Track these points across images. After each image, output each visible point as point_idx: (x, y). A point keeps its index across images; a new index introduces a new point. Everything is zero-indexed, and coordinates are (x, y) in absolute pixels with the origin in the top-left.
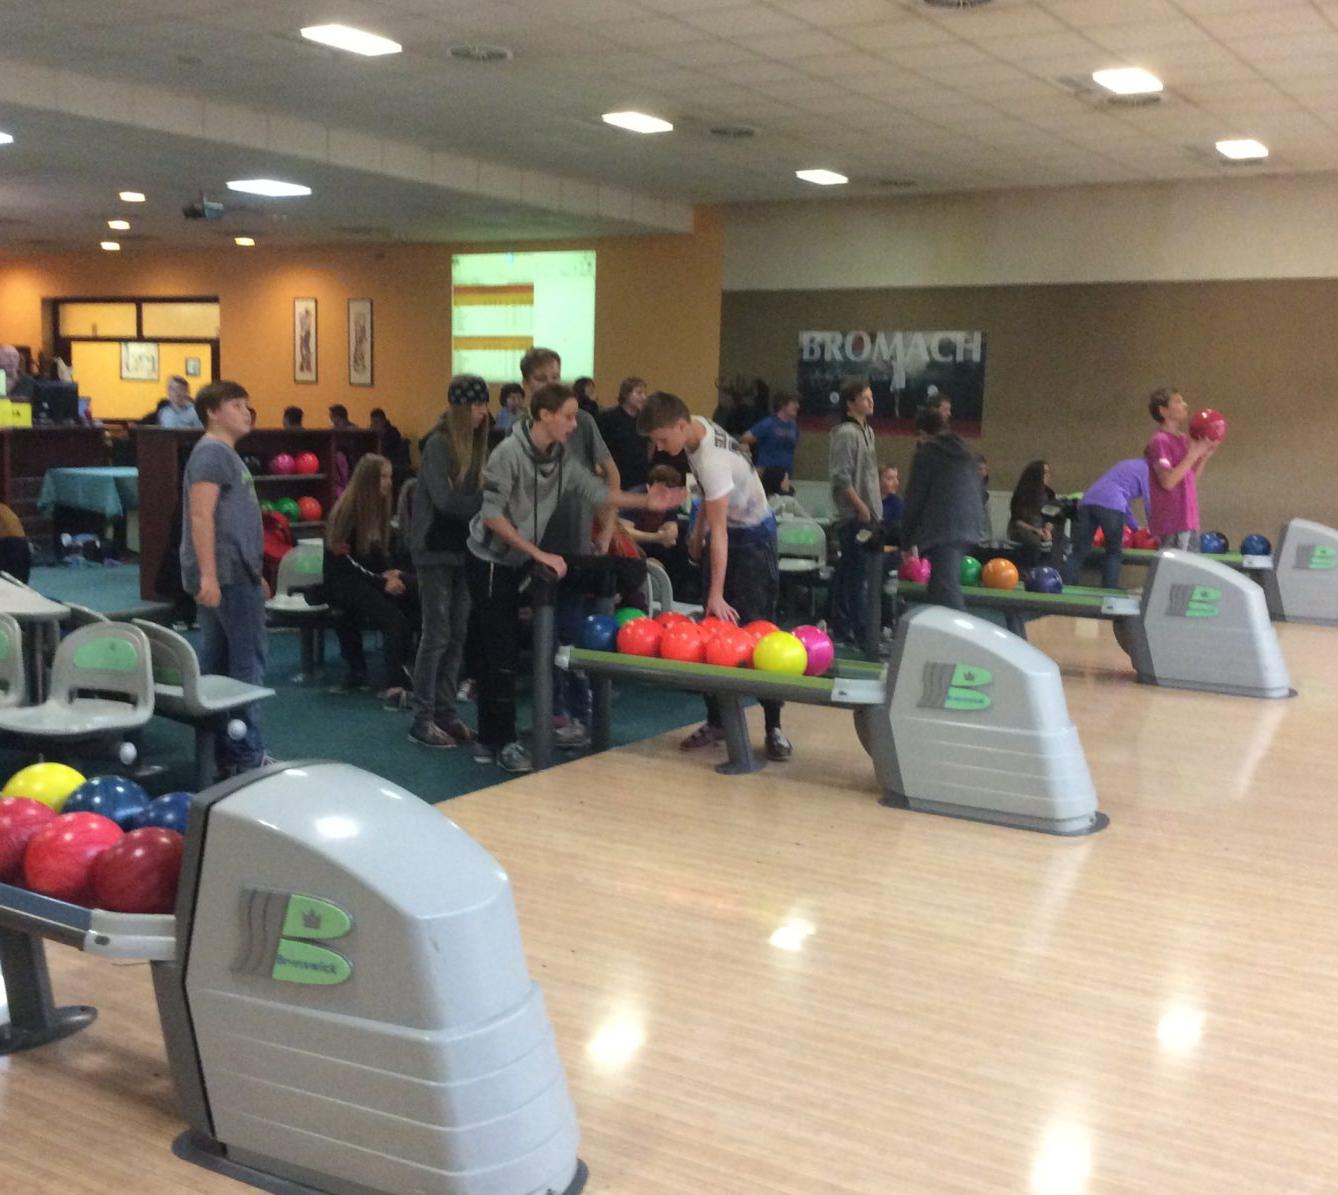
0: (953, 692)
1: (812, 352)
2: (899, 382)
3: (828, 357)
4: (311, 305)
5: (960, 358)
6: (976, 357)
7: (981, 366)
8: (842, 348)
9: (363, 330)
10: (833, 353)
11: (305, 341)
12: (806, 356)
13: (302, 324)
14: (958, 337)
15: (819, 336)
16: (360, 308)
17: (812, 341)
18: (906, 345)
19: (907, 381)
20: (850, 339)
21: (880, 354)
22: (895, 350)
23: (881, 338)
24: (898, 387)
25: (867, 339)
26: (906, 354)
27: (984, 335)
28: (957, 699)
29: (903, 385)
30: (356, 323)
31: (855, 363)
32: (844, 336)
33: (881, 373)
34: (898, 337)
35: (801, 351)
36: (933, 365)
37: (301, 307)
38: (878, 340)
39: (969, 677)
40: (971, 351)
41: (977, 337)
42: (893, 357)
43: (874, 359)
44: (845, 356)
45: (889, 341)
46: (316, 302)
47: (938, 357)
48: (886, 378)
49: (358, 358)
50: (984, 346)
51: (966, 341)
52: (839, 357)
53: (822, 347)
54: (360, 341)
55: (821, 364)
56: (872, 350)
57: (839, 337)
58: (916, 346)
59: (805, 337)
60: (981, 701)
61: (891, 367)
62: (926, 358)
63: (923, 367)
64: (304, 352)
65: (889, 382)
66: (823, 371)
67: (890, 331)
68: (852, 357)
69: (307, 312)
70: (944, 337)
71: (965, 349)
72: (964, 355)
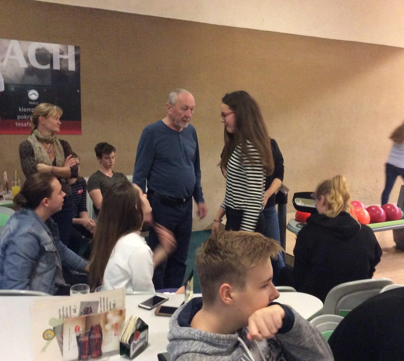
5: (57, 66)
6: (72, 67)
14: (54, 48)
27: (77, 48)
36: (31, 71)
40: (67, 60)
41: (71, 50)
47: (36, 64)
50: (77, 58)
51: (62, 53)
58: (13, 53)
62: (25, 65)
63: (23, 72)
70: (40, 47)
71: (61, 59)
72: (61, 64)
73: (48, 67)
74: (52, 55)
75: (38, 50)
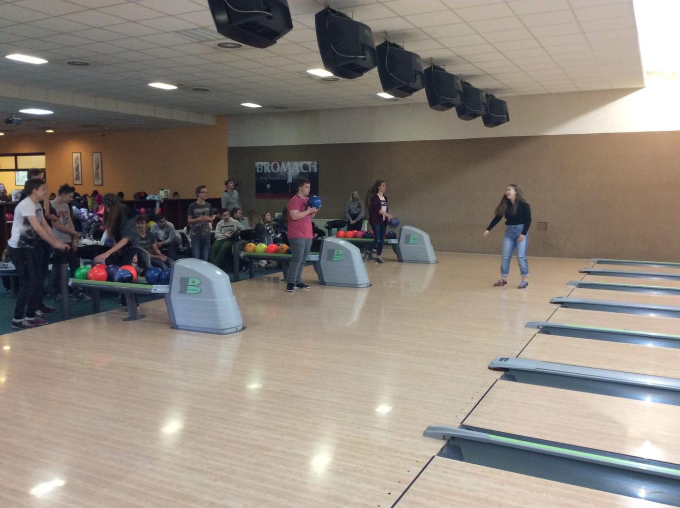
0: (189, 288)
1: (260, 169)
2: (290, 180)
3: (265, 171)
4: (79, 155)
5: (310, 171)
6: (316, 170)
7: (317, 173)
8: (270, 168)
9: (98, 164)
10: (267, 170)
11: (77, 168)
12: (258, 171)
13: (76, 163)
14: (309, 163)
15: (262, 164)
16: (97, 156)
17: (260, 165)
18: (292, 166)
19: (293, 180)
20: (272, 164)
21: (283, 169)
22: (288, 168)
23: (283, 163)
24: (290, 182)
25: (278, 164)
26: (292, 170)
27: (318, 162)
28: (191, 290)
29: (291, 181)
30: (96, 161)
31: (275, 173)
32: (271, 163)
33: (284, 177)
34: (289, 163)
35: (256, 169)
37: (75, 155)
38: (282, 164)
39: (193, 282)
40: (314, 168)
41: (315, 163)
42: (287, 171)
43: (281, 171)
44: (271, 171)
45: (286, 165)
46: (80, 153)
48: (285, 178)
49: (97, 175)
50: (318, 166)
51: (312, 165)
52: (269, 171)
53: (263, 167)
54: (97, 168)
55: (263, 174)
56: (280, 168)
57: (268, 163)
58: (295, 167)
59: (257, 164)
60: (197, 290)
61: (287, 175)
63: (298, 174)
64: (77, 173)
65: (286, 180)
66: (264, 177)
67: (286, 161)
68: (274, 171)
69: (77, 158)
71: (312, 168)
73: (307, 171)
74: (308, 166)
75: (304, 164)
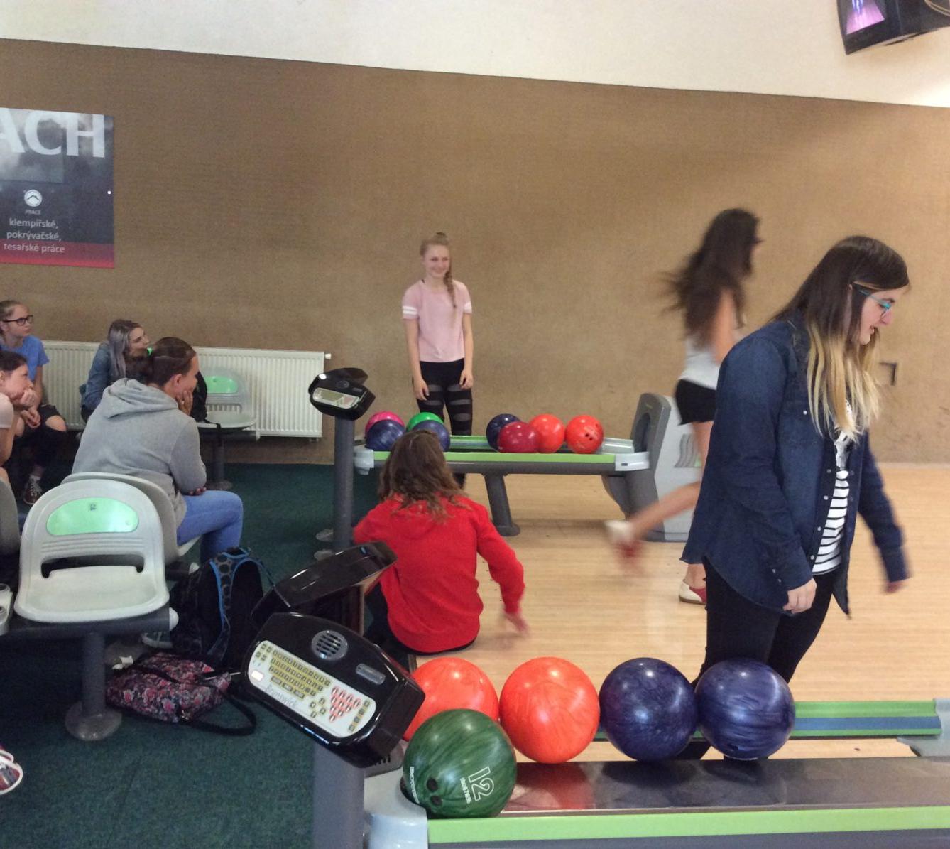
5: (72, 151)
6: (99, 150)
14: (68, 120)
27: (108, 119)
36: (29, 158)
40: (91, 139)
41: (98, 121)
47: (38, 148)
50: (109, 134)
51: (81, 128)
62: (18, 149)
63: (14, 162)
70: (45, 119)
71: (80, 138)
72: (80, 147)
73: (58, 151)
74: (64, 132)
75: (41, 124)
